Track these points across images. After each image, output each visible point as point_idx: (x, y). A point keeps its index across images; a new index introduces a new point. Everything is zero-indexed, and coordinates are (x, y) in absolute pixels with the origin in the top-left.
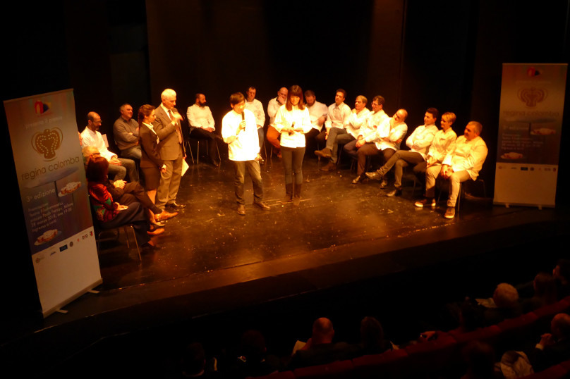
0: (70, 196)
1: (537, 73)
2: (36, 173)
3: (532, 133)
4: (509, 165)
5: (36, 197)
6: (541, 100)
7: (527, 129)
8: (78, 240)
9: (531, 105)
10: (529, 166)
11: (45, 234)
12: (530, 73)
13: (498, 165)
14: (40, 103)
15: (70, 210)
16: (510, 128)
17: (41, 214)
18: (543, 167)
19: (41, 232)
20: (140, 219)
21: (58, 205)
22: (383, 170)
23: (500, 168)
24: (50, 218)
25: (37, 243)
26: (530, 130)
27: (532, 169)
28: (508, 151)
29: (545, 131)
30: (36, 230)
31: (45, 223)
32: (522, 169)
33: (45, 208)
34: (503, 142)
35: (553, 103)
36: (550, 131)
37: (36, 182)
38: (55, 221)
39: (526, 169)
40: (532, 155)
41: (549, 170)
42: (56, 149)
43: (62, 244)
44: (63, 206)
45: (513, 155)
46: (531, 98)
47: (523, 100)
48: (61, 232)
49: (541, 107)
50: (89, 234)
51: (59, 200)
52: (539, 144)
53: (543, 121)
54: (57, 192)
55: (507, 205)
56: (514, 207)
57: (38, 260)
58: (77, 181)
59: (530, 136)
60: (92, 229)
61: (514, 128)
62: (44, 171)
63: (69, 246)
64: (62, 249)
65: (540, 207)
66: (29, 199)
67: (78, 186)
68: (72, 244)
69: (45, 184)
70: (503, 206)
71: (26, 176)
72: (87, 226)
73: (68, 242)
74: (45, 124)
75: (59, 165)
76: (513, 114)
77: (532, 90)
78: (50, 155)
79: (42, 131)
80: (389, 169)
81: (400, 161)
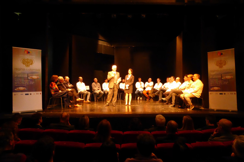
0: (33, 80)
1: (221, 54)
2: (20, 69)
4: (214, 93)
5: (19, 76)
6: (225, 65)
7: (220, 77)
8: (34, 94)
9: (221, 67)
10: (223, 92)
11: (20, 88)
12: (219, 54)
13: (210, 92)
14: (27, 51)
15: (33, 84)
16: (213, 77)
17: (20, 82)
18: (229, 92)
21: (28, 81)
22: (168, 97)
23: (211, 94)
24: (23, 84)
25: (16, 90)
26: (222, 77)
27: (225, 94)
28: (213, 87)
29: (228, 77)
30: (17, 86)
31: (21, 85)
32: (220, 94)
33: (22, 80)
34: (211, 83)
35: (230, 64)
36: (231, 77)
37: (20, 72)
38: (25, 85)
39: (222, 94)
40: (224, 88)
41: (233, 94)
42: (31, 64)
43: (27, 93)
45: (216, 88)
46: (220, 64)
47: (218, 65)
48: (27, 89)
49: (225, 68)
50: (39, 94)
51: (28, 79)
52: (226, 83)
53: (227, 73)
54: (28, 77)
55: (215, 110)
56: (218, 110)
57: (15, 95)
58: (38, 76)
59: (222, 80)
60: (41, 92)
61: (215, 77)
62: (24, 69)
63: (29, 94)
64: (26, 94)
65: (230, 111)
66: (16, 76)
67: (38, 78)
68: (31, 94)
69: (24, 73)
70: (213, 110)
71: (17, 69)
72: (39, 91)
73: (29, 93)
74: (28, 57)
75: (30, 69)
76: (214, 71)
77: (221, 61)
78: (28, 66)
79: (26, 58)
80: (170, 97)
81: (174, 93)
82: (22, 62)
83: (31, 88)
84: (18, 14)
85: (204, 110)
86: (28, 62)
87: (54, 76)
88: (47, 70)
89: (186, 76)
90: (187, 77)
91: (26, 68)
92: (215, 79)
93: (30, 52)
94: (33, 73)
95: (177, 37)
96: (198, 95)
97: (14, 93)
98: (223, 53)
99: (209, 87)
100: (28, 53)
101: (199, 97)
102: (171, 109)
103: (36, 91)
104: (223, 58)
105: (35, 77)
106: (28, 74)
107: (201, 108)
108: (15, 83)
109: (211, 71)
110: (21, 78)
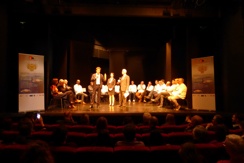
0: (36, 83)
1: (203, 61)
2: (25, 73)
3: (204, 82)
4: (197, 95)
5: (24, 79)
6: (206, 70)
7: (202, 81)
8: (37, 95)
9: (202, 72)
10: (204, 95)
12: (201, 61)
14: (31, 57)
15: (36, 86)
16: (196, 81)
17: (25, 84)
18: (209, 95)
19: (24, 89)
20: (65, 98)
22: (157, 99)
23: (194, 96)
24: (28, 86)
25: (21, 91)
26: (203, 81)
27: (205, 96)
28: (196, 90)
29: (208, 81)
30: (22, 88)
31: (26, 87)
32: (202, 96)
33: (27, 83)
34: (194, 86)
35: (210, 70)
36: (211, 81)
37: (25, 75)
38: (30, 88)
39: (203, 96)
40: (205, 90)
41: (212, 96)
42: (35, 69)
43: (31, 94)
44: (33, 84)
45: (198, 91)
46: (202, 70)
47: (199, 71)
48: (31, 91)
49: (206, 73)
50: (42, 95)
51: (32, 82)
52: (207, 86)
53: (208, 78)
54: (32, 80)
55: (197, 110)
56: (199, 110)
57: (21, 96)
58: (41, 80)
59: (203, 83)
60: (44, 94)
61: (197, 81)
62: (28, 73)
63: (33, 96)
64: (30, 96)
65: (210, 111)
66: (22, 79)
67: (41, 81)
68: (34, 96)
69: (28, 77)
70: (196, 110)
71: (22, 73)
72: (42, 93)
73: (33, 94)
74: (32, 62)
75: (34, 74)
76: (197, 76)
77: (202, 67)
78: (32, 70)
79: (31, 64)
80: (159, 98)
81: (162, 95)
82: (27, 66)
83: (35, 90)
84: (22, 23)
85: (188, 110)
86: (32, 67)
87: (54, 79)
88: (48, 74)
89: (173, 80)
90: (175, 81)
91: (30, 72)
92: (197, 82)
93: (34, 58)
94: (36, 77)
95: (167, 44)
96: (183, 97)
97: (20, 95)
98: (204, 60)
99: (193, 90)
100: (32, 58)
101: (184, 98)
102: (159, 109)
103: (39, 92)
104: (204, 64)
105: (38, 80)
106: (32, 78)
107: (186, 108)
108: (21, 85)
109: (194, 76)
110: (26, 81)
